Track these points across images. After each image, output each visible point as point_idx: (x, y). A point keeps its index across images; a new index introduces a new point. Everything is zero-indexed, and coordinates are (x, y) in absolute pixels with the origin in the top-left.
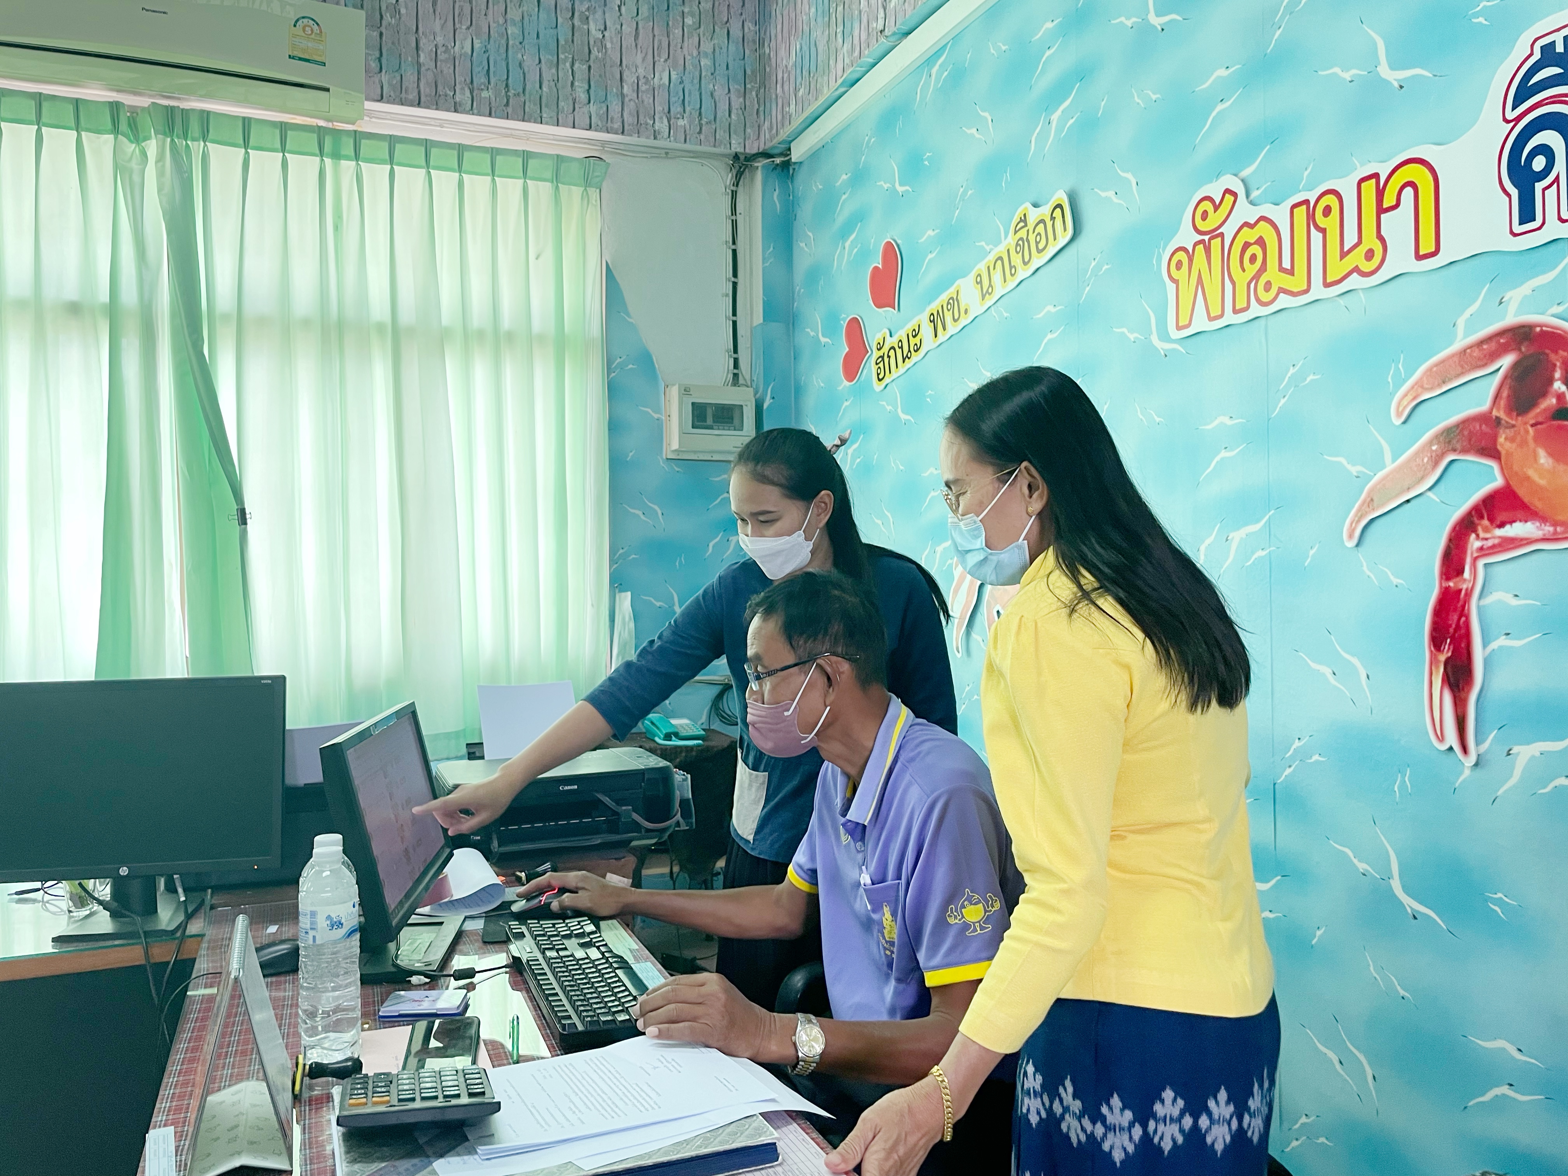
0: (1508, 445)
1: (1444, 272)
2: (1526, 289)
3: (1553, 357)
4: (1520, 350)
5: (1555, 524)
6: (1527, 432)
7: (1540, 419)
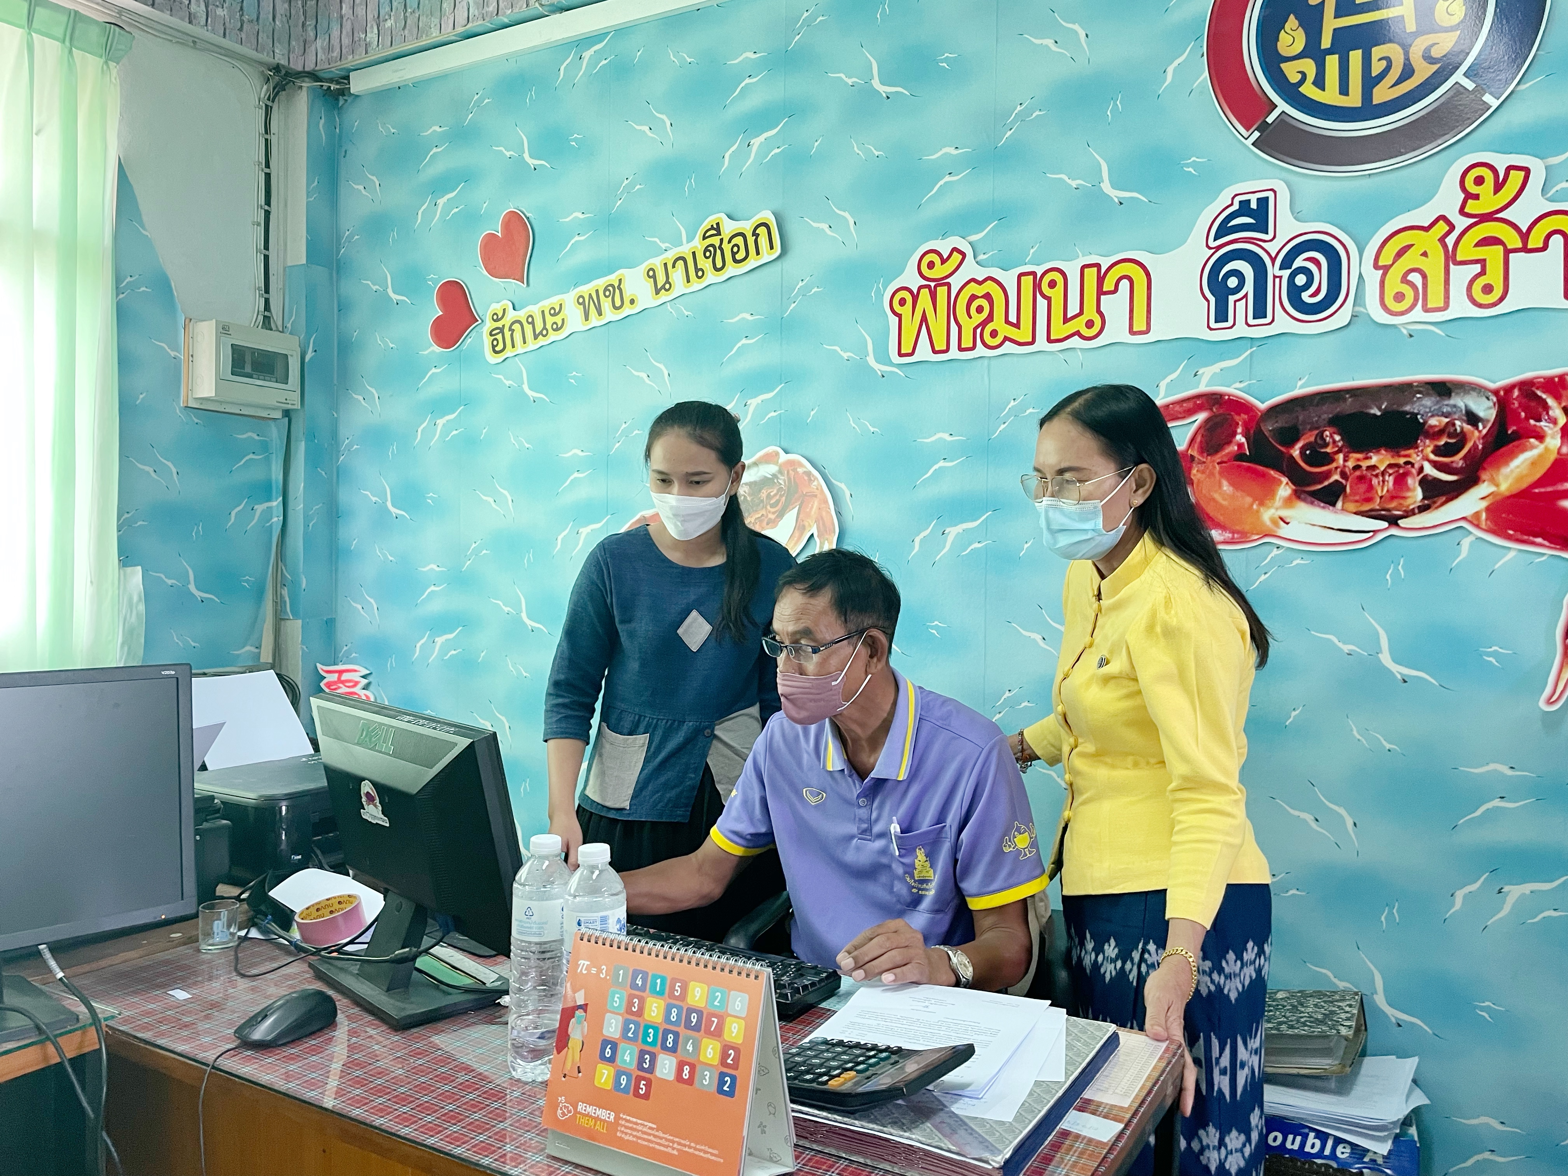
0: (1199, 475)
1: (1151, 347)
2: (1216, 368)
3: (1237, 418)
4: (1211, 410)
5: (1233, 533)
6: (1215, 467)
7: (1225, 459)
